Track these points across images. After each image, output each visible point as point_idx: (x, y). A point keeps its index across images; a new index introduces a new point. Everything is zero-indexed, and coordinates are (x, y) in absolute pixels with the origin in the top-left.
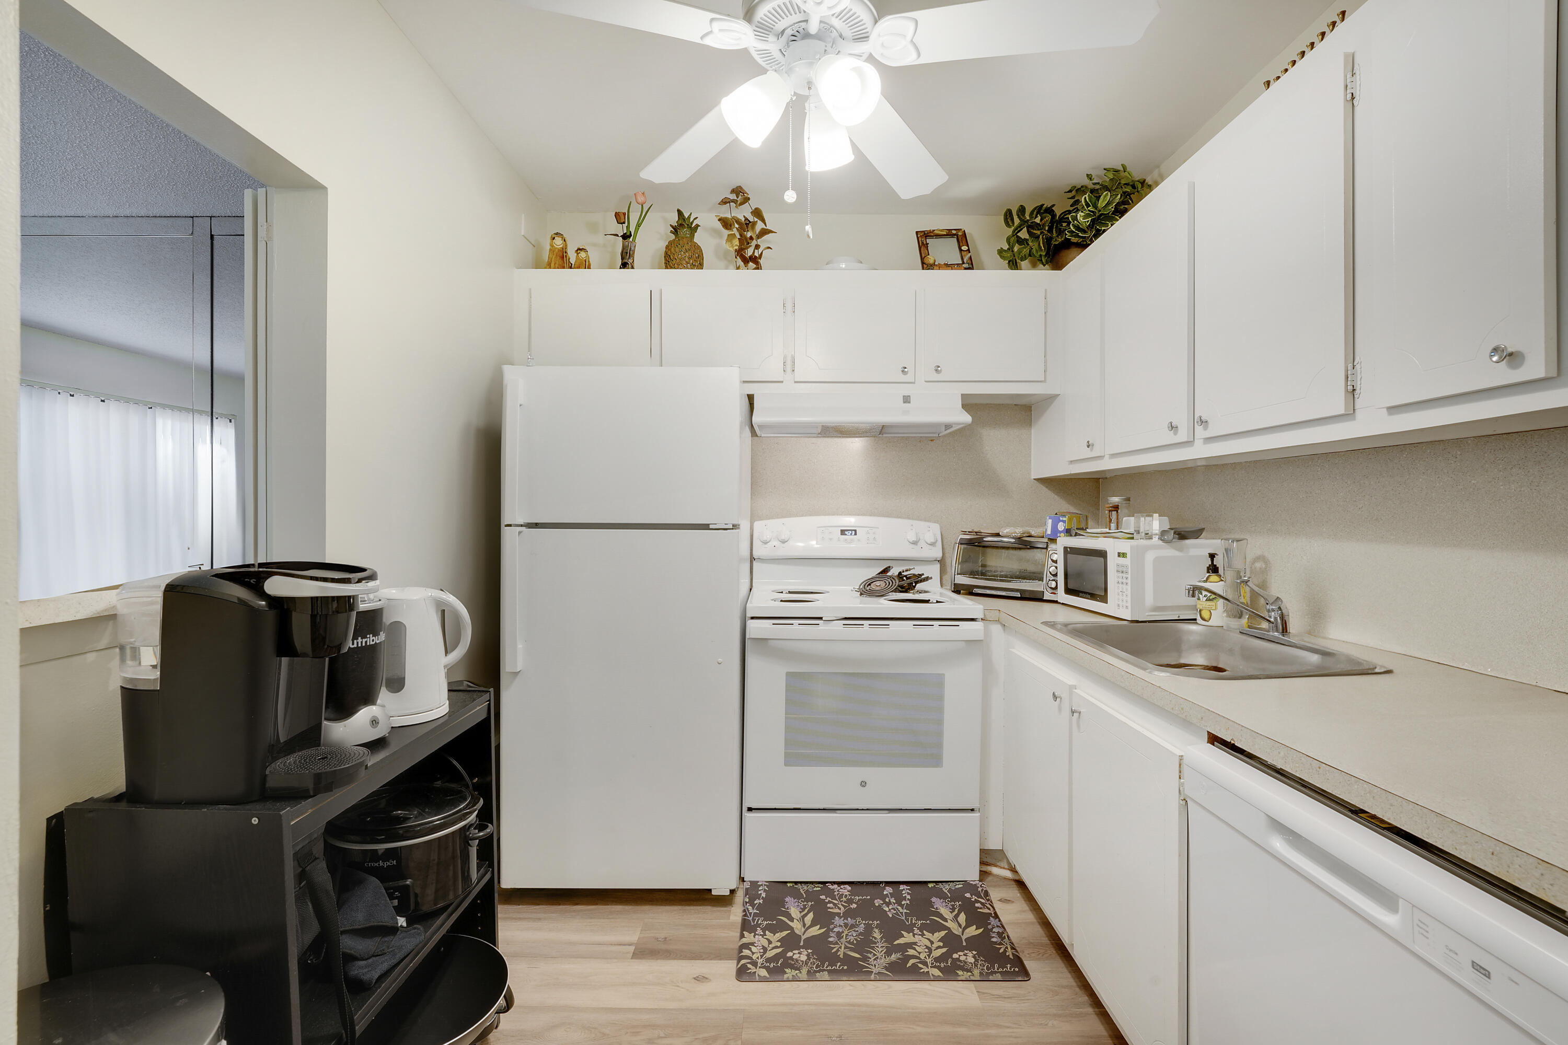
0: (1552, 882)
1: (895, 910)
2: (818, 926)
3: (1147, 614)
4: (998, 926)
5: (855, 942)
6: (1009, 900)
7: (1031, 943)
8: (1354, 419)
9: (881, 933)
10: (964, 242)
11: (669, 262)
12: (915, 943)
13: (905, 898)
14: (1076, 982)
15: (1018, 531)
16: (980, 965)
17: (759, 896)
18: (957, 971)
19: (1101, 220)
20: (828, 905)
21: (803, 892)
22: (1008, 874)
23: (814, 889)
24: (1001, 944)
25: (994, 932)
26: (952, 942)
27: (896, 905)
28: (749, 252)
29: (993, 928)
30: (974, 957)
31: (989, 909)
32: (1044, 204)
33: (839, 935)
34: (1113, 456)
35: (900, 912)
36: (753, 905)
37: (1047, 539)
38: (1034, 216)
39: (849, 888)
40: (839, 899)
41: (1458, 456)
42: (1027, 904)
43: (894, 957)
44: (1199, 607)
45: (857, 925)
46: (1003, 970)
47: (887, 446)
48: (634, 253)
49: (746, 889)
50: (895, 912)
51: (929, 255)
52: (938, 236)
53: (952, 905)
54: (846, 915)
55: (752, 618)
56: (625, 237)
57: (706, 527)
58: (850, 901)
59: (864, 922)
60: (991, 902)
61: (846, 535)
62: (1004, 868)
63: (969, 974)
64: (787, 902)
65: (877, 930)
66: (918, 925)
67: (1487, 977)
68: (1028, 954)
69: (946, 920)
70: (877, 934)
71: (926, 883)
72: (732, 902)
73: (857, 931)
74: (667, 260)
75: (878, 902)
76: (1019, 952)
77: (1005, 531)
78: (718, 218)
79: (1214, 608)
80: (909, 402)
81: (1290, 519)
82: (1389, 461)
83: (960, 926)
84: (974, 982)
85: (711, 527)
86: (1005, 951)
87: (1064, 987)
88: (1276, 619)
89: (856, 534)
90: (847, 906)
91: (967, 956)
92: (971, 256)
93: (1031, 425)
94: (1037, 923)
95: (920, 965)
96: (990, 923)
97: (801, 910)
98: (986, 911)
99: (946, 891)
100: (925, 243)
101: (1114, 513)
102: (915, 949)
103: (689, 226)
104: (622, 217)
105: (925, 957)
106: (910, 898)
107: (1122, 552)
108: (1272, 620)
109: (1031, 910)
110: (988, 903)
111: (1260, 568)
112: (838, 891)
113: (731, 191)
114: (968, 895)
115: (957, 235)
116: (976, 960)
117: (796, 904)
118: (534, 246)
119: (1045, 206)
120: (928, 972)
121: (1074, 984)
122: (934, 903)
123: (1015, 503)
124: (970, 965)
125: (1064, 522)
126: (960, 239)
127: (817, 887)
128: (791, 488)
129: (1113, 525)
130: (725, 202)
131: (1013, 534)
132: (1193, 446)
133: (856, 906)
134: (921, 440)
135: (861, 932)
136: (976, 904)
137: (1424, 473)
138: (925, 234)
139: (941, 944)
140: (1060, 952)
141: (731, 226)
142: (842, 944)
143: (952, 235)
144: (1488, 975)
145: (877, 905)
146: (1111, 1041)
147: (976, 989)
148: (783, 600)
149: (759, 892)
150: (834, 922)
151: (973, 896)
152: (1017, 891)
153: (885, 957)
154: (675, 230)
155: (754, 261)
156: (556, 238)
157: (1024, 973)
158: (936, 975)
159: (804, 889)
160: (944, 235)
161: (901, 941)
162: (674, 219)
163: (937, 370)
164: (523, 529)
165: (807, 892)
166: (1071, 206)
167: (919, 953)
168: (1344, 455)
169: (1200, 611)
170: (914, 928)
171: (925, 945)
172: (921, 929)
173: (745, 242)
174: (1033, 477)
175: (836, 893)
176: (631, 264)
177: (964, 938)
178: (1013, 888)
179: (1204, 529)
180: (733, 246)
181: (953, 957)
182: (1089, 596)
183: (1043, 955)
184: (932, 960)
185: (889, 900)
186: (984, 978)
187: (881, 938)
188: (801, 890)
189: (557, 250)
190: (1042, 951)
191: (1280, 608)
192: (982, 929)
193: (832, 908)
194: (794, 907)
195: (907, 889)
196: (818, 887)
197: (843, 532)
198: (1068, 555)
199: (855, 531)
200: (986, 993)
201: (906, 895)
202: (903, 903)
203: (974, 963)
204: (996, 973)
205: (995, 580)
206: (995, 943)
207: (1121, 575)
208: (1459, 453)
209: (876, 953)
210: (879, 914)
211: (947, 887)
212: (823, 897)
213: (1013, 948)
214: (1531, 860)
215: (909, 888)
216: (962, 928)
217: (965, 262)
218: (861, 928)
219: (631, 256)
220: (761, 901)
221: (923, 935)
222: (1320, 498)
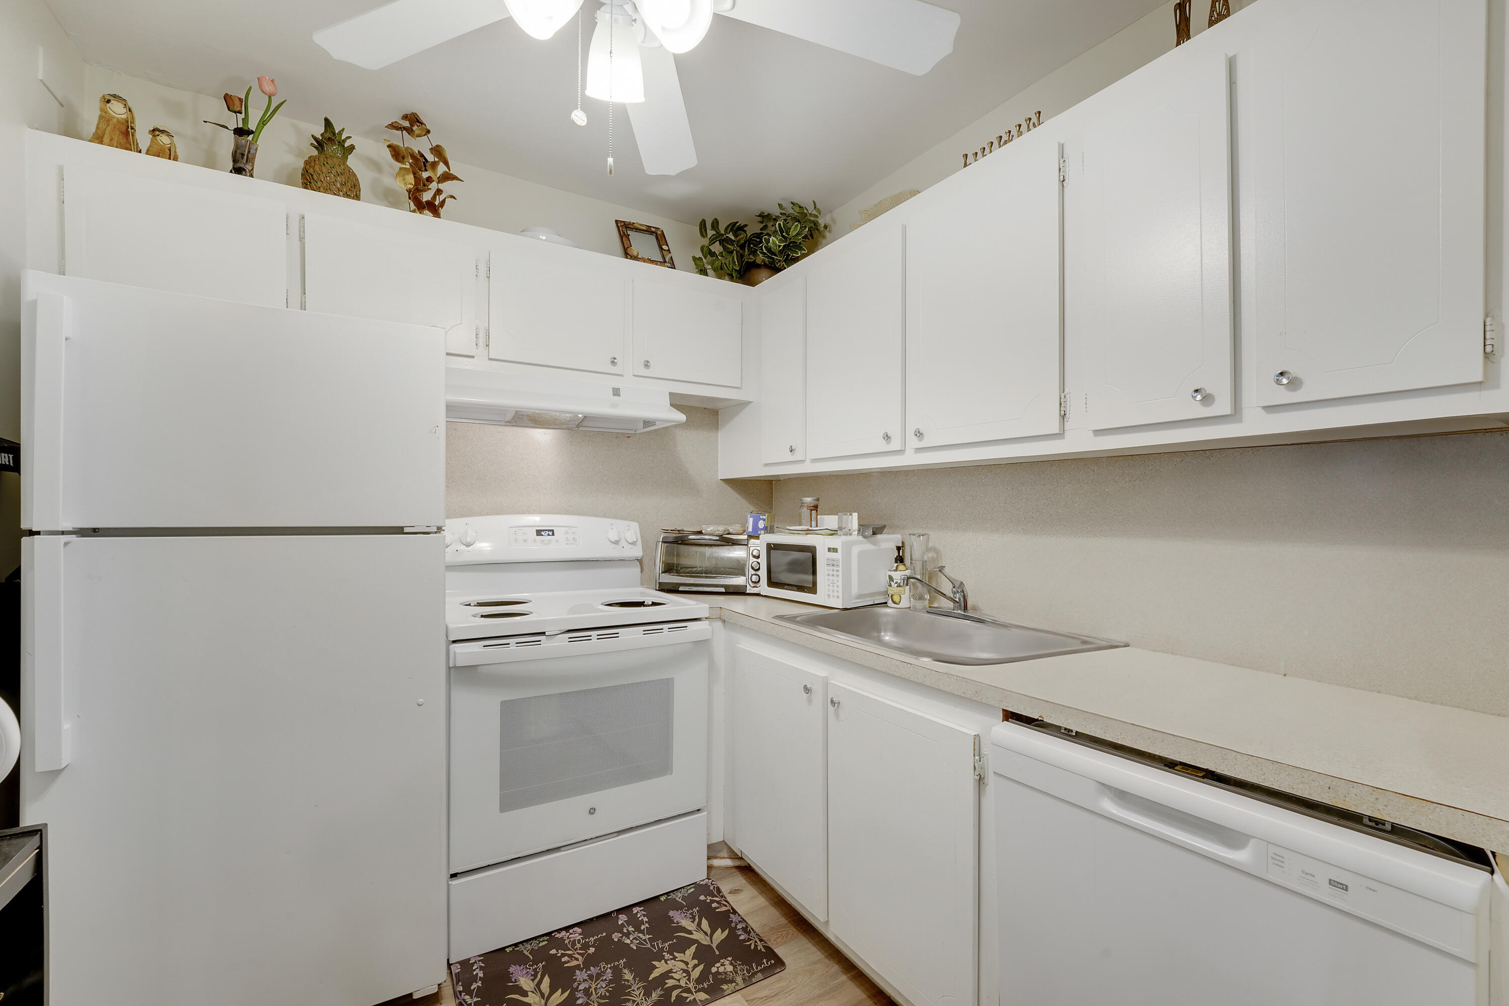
0: (1385, 804)
1: (637, 940)
2: (560, 990)
3: (853, 602)
4: (740, 922)
5: (607, 994)
6: (738, 890)
7: (773, 928)
8: (1064, 438)
9: (631, 972)
10: (664, 241)
11: (310, 182)
12: (670, 971)
13: (642, 923)
14: (823, 954)
15: (720, 529)
16: (740, 970)
17: (475, 979)
18: (722, 987)
19: (790, 247)
20: (563, 960)
21: (527, 953)
22: (729, 862)
23: (540, 945)
24: (749, 940)
25: (739, 929)
26: (705, 955)
27: (636, 933)
28: (426, 197)
29: (736, 925)
30: (731, 964)
31: (726, 906)
32: (738, 222)
33: (587, 992)
34: (814, 461)
35: (643, 940)
36: (470, 993)
37: (746, 536)
38: (728, 231)
39: (579, 930)
40: (573, 947)
41: (1095, 471)
42: (754, 888)
43: (655, 996)
44: (890, 592)
45: (603, 972)
46: (761, 967)
47: (582, 440)
48: (254, 158)
49: (456, 974)
50: (638, 941)
51: (631, 246)
52: (638, 230)
53: (690, 914)
54: (587, 964)
55: (454, 642)
56: (240, 132)
57: (399, 530)
58: (585, 946)
59: (609, 966)
60: (725, 898)
61: (543, 535)
62: (724, 858)
63: (734, 984)
64: (512, 974)
65: (626, 971)
66: (666, 949)
67: (1345, 890)
68: (774, 941)
69: (690, 932)
70: (628, 976)
71: (658, 897)
72: (438, 997)
73: (606, 980)
74: (307, 180)
75: (616, 937)
76: (766, 941)
77: (709, 530)
78: (388, 143)
79: (903, 593)
80: (619, 395)
81: (959, 517)
82: (1041, 472)
83: (706, 934)
84: (739, 991)
85: (406, 530)
86: (756, 946)
87: (815, 963)
88: (960, 599)
89: (553, 534)
90: (584, 954)
91: (725, 965)
92: (672, 257)
93: (718, 429)
94: (770, 905)
95: (685, 995)
96: (732, 921)
97: (532, 978)
98: (724, 909)
99: (680, 900)
100: (626, 233)
101: (814, 512)
102: (672, 978)
103: (341, 143)
104: (237, 103)
105: (686, 983)
106: (647, 920)
107: (832, 547)
108: (957, 600)
109: (760, 894)
110: (722, 900)
111: (932, 557)
112: (568, 938)
113: (403, 116)
114: (702, 898)
115: (656, 234)
116: (735, 967)
117: (525, 971)
118: (62, 105)
119: (738, 224)
120: (695, 999)
121: (822, 956)
122: (673, 917)
123: (704, 502)
124: (731, 974)
125: (764, 520)
126: (659, 237)
127: (542, 941)
128: (474, 482)
129: (814, 523)
130: (394, 126)
131: (717, 532)
132: (903, 454)
133: (594, 949)
134: (617, 436)
135: (610, 980)
136: (712, 905)
137: (1069, 483)
138: (625, 225)
139: (696, 962)
140: (799, 928)
141: (403, 158)
142: (593, 1002)
143: (652, 233)
144: (1346, 888)
145: (616, 940)
146: (871, 1002)
147: (744, 998)
148: (484, 614)
149: (475, 973)
150: (576, 979)
151: (708, 897)
152: (741, 878)
153: (646, 1000)
154: (320, 144)
155: (433, 208)
156: (112, 102)
157: (780, 963)
158: (703, 999)
159: (527, 949)
160: (644, 230)
161: (655, 974)
162: (319, 130)
163: (647, 365)
164: (73, 538)
165: (532, 952)
166: (761, 230)
167: (679, 980)
168: (1004, 467)
169: (892, 596)
170: (664, 954)
171: (681, 969)
172: (670, 952)
173: (420, 185)
174: (720, 478)
175: (566, 942)
176: (250, 171)
177: (714, 946)
178: (737, 875)
179: (886, 526)
180: (405, 184)
181: (713, 972)
182: (796, 588)
183: (787, 937)
184: (694, 984)
185: (627, 930)
186: (749, 982)
187: (634, 978)
188: (525, 952)
189: (115, 120)
190: (784, 933)
191: (963, 591)
192: (728, 929)
193: (568, 962)
194: (523, 977)
195: (641, 911)
196: (544, 941)
197: (539, 533)
198: (772, 551)
199: (553, 531)
200: (755, 999)
201: (642, 917)
202: (642, 928)
203: (734, 970)
204: (756, 973)
205: (700, 577)
206: (744, 941)
207: (831, 568)
208: (1096, 468)
209: (634, 999)
210: (622, 950)
211: (680, 895)
212: (553, 952)
213: (761, 940)
214: (1366, 788)
215: (642, 908)
216: (709, 935)
217: (667, 261)
218: (609, 975)
219: (250, 159)
220: (479, 984)
221: (675, 958)
222: (984, 500)
